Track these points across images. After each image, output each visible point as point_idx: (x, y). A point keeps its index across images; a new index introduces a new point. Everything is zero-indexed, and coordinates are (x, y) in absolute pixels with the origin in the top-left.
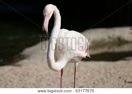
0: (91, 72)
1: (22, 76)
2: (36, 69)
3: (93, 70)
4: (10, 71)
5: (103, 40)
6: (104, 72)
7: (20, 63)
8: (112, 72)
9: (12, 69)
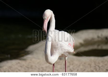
0: (83, 65)
1: (27, 69)
2: (38, 63)
3: (85, 63)
4: (17, 64)
5: (93, 39)
6: (94, 65)
7: (25, 57)
8: (100, 66)
9: (19, 63)
